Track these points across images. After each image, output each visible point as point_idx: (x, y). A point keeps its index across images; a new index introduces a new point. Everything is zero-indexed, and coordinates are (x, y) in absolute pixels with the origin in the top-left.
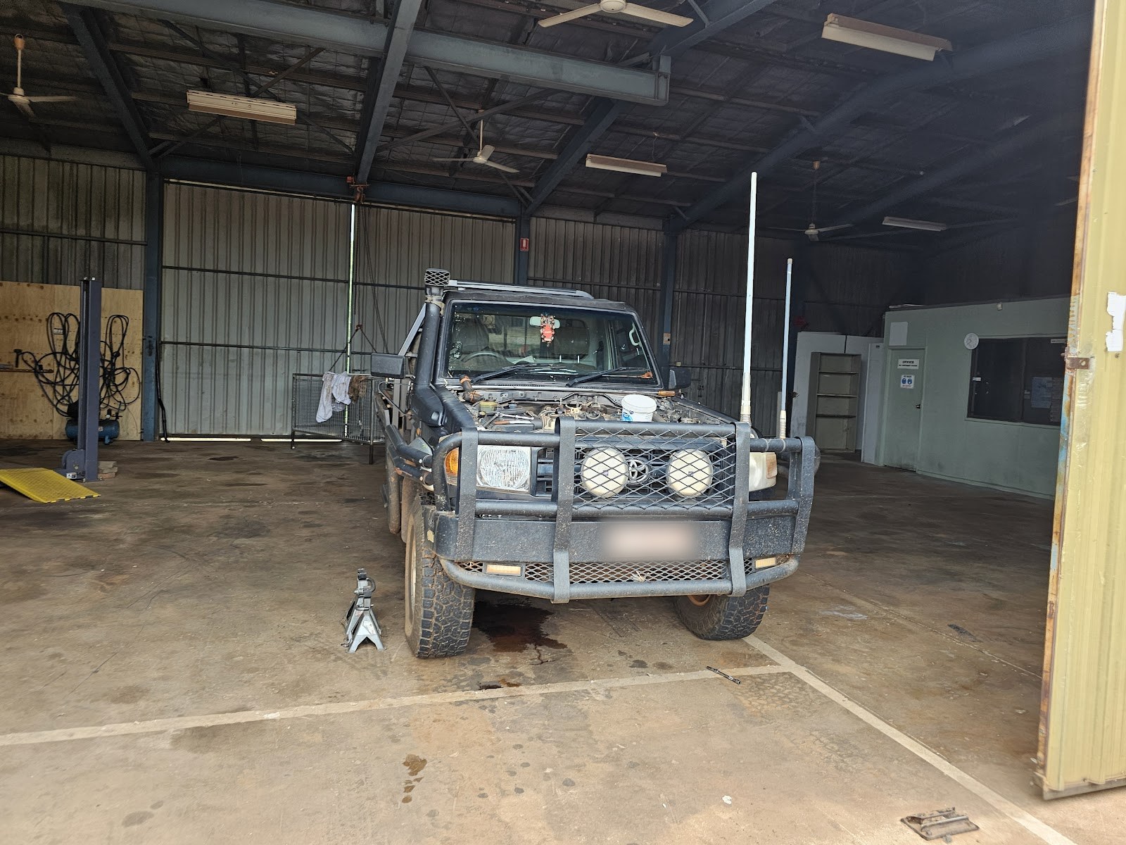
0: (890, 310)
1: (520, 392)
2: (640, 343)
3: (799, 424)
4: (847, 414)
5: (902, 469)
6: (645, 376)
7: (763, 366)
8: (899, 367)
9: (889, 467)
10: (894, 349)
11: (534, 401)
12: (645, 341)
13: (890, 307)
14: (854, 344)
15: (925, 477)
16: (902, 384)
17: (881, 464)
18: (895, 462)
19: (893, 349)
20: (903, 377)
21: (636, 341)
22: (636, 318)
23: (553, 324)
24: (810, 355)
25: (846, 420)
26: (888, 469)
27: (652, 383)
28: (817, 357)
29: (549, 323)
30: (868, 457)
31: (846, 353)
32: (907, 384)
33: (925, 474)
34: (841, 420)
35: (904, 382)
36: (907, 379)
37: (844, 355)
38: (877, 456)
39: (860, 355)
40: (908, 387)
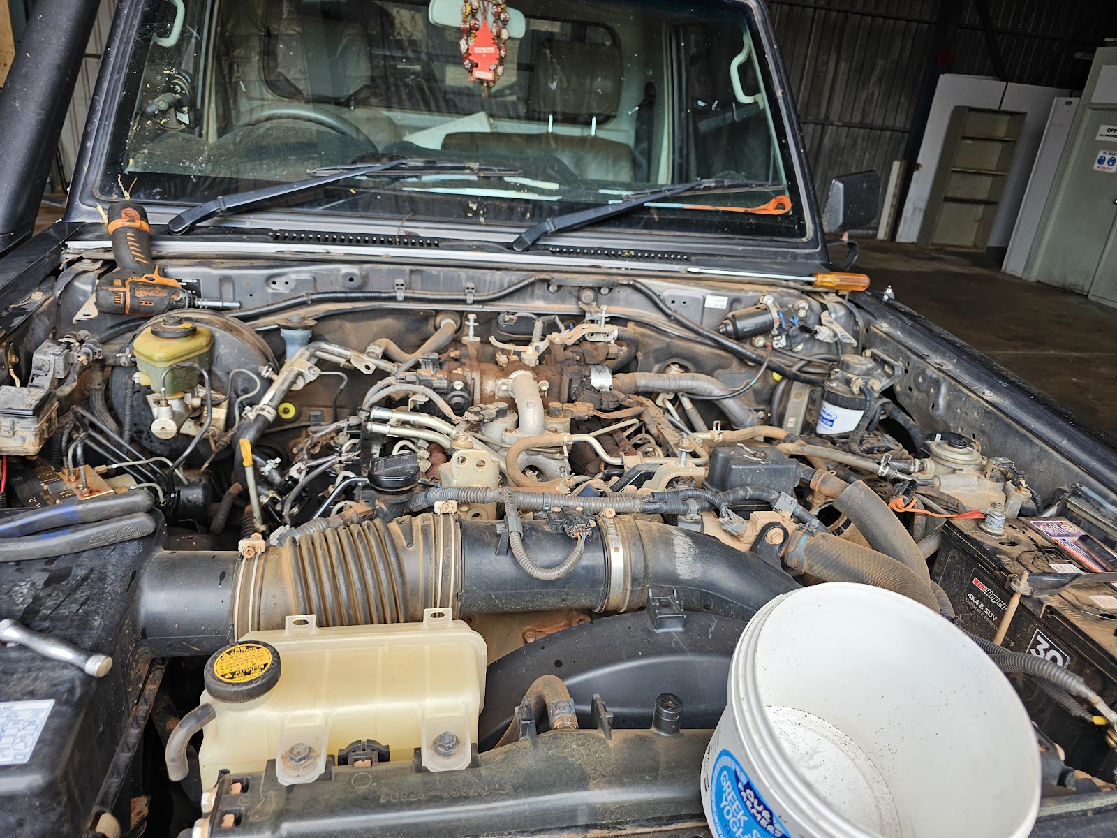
0: (1105, 45)
1: (345, 269)
2: (762, 99)
3: (915, 209)
4: (984, 197)
5: (1066, 291)
6: (770, 209)
7: (879, 122)
8: (1098, 138)
9: (1044, 284)
10: (1098, 108)
11: (393, 299)
12: (779, 93)
13: (1107, 40)
14: (1019, 96)
15: (1103, 308)
16: (1096, 165)
17: (1033, 277)
18: (1056, 278)
19: (1094, 109)
20: (1101, 154)
21: (750, 89)
22: (758, 17)
23: (505, 22)
24: (952, 107)
25: (981, 208)
26: (1043, 288)
27: (790, 233)
28: (960, 115)
29: (491, 19)
30: (1014, 264)
31: (1002, 109)
32: (1106, 164)
33: (1101, 301)
34: (975, 207)
35: (1101, 161)
36: (1108, 157)
37: (998, 112)
38: (1028, 265)
39: (1025, 114)
40: (1107, 171)
